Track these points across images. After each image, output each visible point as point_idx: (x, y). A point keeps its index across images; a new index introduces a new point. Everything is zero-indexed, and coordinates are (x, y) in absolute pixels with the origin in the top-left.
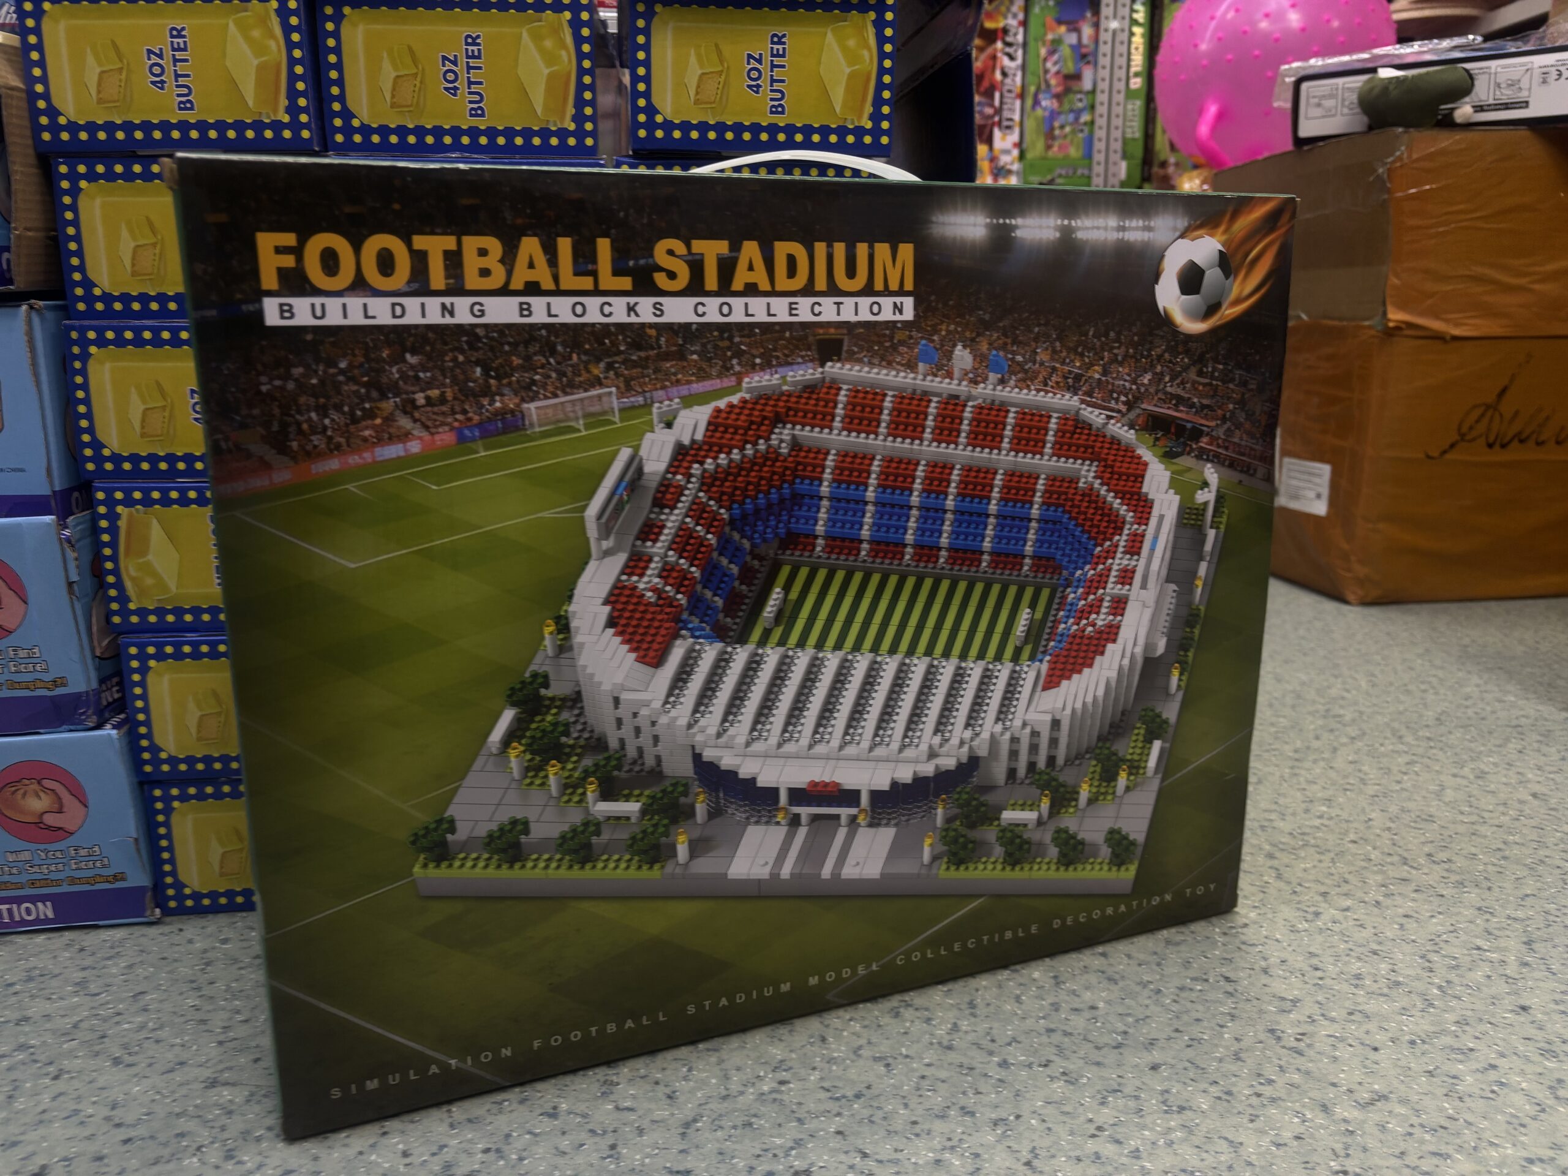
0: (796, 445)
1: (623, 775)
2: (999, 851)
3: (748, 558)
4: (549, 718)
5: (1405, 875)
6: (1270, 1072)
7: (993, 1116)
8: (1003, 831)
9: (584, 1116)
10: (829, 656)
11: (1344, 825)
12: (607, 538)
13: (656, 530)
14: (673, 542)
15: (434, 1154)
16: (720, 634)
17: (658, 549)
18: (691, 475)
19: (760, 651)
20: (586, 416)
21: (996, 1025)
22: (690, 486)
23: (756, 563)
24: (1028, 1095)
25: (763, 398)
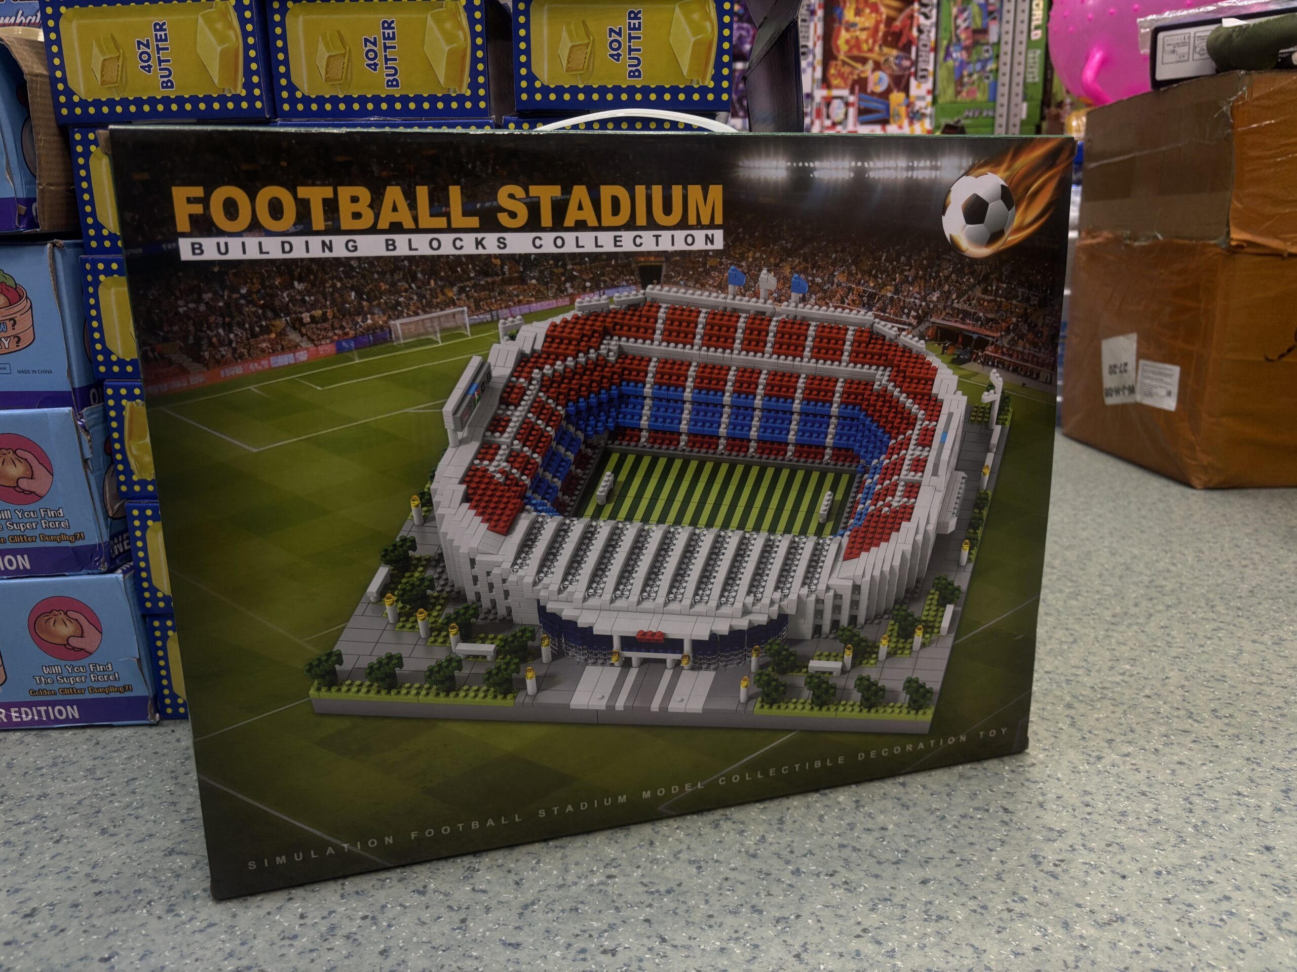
0: (622, 354)
1: (480, 621)
2: (807, 694)
3: (582, 447)
4: (417, 574)
5: (1187, 727)
6: (1025, 892)
7: (777, 914)
8: (811, 677)
9: (446, 894)
10: (654, 528)
11: (1143, 682)
12: (462, 429)
13: (503, 423)
14: (518, 433)
15: (323, 918)
16: (559, 508)
17: (505, 439)
18: (532, 379)
19: (594, 523)
20: (442, 330)
21: (797, 839)
22: (531, 387)
23: (589, 450)
24: (811, 900)
25: (593, 315)
